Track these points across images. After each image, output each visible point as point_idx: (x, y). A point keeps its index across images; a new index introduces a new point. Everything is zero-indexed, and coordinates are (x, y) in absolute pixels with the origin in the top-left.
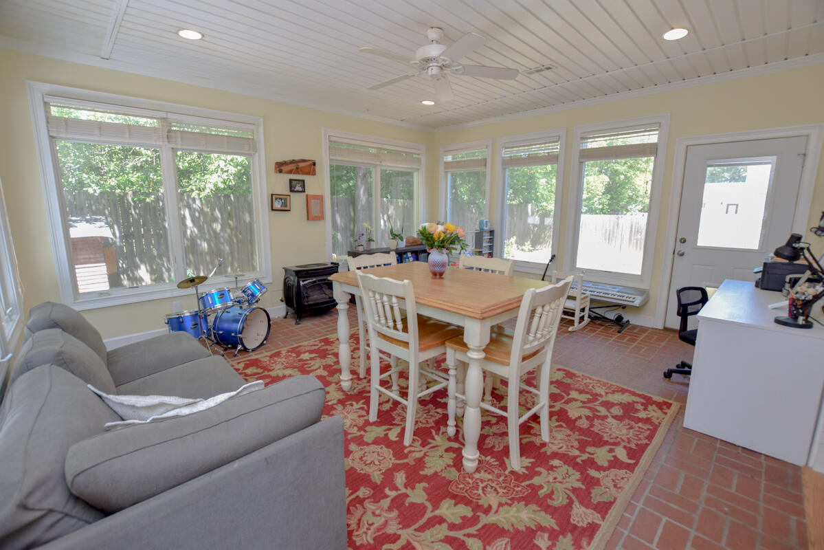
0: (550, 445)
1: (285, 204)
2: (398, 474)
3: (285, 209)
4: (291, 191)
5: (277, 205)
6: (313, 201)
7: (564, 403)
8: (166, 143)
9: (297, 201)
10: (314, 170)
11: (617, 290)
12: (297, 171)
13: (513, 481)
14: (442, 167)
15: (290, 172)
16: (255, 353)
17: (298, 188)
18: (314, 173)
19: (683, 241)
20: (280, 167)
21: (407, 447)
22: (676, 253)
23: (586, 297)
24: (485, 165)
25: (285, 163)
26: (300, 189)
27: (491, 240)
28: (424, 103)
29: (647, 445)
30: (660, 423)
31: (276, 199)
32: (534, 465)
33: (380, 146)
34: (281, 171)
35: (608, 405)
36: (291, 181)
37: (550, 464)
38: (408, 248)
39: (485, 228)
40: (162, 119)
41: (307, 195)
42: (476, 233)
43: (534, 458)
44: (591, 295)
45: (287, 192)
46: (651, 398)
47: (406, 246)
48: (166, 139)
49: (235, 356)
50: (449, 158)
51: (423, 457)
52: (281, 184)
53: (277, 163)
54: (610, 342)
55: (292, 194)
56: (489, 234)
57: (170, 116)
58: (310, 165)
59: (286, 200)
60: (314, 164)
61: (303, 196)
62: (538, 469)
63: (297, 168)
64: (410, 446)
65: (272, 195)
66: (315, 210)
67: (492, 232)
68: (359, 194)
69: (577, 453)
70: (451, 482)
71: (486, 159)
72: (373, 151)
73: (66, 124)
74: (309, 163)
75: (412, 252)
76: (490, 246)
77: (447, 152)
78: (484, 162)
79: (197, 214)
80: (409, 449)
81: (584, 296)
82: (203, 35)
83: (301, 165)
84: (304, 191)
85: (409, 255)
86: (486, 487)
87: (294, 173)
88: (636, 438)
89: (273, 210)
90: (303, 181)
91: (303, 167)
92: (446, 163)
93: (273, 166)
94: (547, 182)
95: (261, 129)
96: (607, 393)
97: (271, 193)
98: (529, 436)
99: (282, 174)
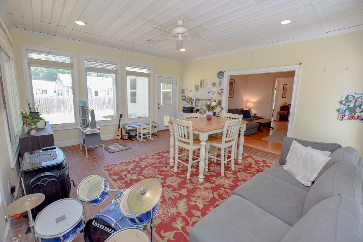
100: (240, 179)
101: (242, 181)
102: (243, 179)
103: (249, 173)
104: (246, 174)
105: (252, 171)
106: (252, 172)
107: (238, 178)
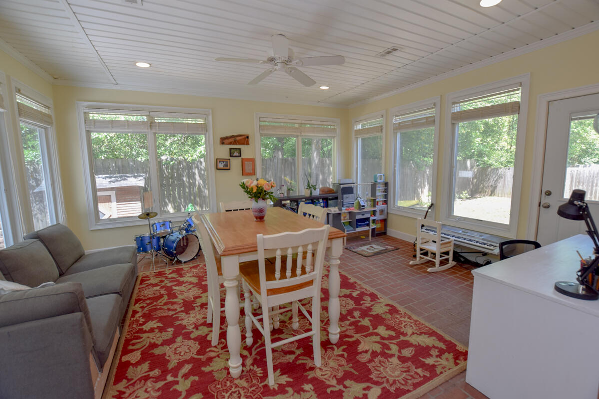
0: (318, 370)
1: (226, 165)
2: (187, 365)
3: (227, 168)
4: (231, 156)
5: (221, 166)
6: (246, 162)
7: (363, 336)
8: (149, 130)
9: (236, 163)
10: (248, 141)
11: (483, 238)
12: (235, 143)
13: (259, 393)
14: (353, 134)
15: (230, 143)
16: (186, 264)
17: (236, 154)
18: (248, 143)
19: (549, 193)
20: (223, 141)
21: (212, 347)
22: (541, 205)
23: (450, 242)
24: (382, 131)
25: (227, 138)
26: (237, 154)
27: (386, 191)
28: (321, 88)
29: (409, 391)
30: (441, 373)
31: (220, 162)
32: (289, 384)
33: (300, 122)
34: (223, 143)
35: (404, 345)
36: (230, 149)
37: (303, 387)
38: (321, 196)
39: (379, 181)
40: (149, 116)
41: (242, 159)
42: (372, 185)
43: (293, 378)
44: (455, 240)
45: (228, 157)
46: (456, 345)
47: (320, 194)
48: (149, 128)
49: (173, 265)
50: (359, 127)
51: (215, 357)
52: (224, 151)
53: (221, 138)
54: (463, 285)
55: (231, 158)
56: (384, 186)
57: (151, 113)
58: (245, 138)
59: (227, 162)
60: (248, 137)
61: (239, 159)
62: (287, 389)
63: (235, 141)
64: (215, 347)
65: (217, 159)
66: (248, 168)
67: (386, 184)
68: (313, 155)
69: (334, 382)
70: (215, 380)
71: (382, 126)
72: (296, 126)
73: (94, 123)
74: (243, 137)
75: (323, 199)
76: (385, 195)
77: (357, 122)
78: (381, 129)
79: (202, 172)
80: (212, 349)
81: (448, 241)
82: (150, 65)
83: (238, 138)
84: (240, 156)
85: (321, 201)
86: (235, 392)
87: (233, 144)
88: (403, 382)
89: (217, 169)
90: (240, 149)
91: (240, 140)
92: (356, 131)
93: (218, 141)
94: (481, 141)
95: (210, 117)
96: (413, 333)
97: (217, 158)
98: (308, 358)
99: (224, 145)
100: (179, 339)
101: (171, 336)
102: (175, 342)
103: (180, 365)
104: (182, 359)
105: (179, 379)
106: (180, 375)
107: (184, 338)
